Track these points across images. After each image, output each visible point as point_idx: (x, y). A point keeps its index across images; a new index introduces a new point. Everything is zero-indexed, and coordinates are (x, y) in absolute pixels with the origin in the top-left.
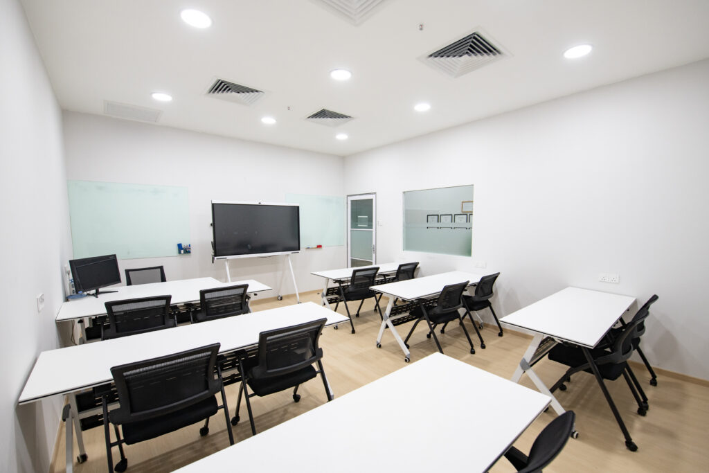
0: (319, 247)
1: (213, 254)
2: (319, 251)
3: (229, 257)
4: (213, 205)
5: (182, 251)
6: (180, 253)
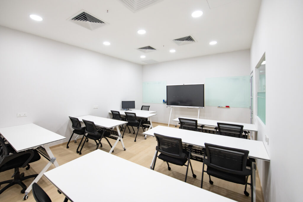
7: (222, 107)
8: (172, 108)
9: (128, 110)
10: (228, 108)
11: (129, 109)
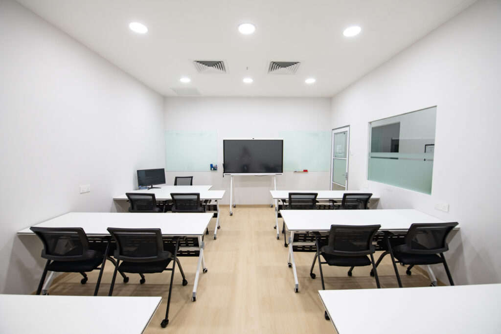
0: (306, 171)
1: (223, 171)
2: (305, 174)
3: (232, 174)
4: (224, 141)
5: (212, 169)
6: (211, 169)
7: (299, 172)
8: (232, 178)
9: (152, 188)
10: (305, 173)
11: (154, 186)
